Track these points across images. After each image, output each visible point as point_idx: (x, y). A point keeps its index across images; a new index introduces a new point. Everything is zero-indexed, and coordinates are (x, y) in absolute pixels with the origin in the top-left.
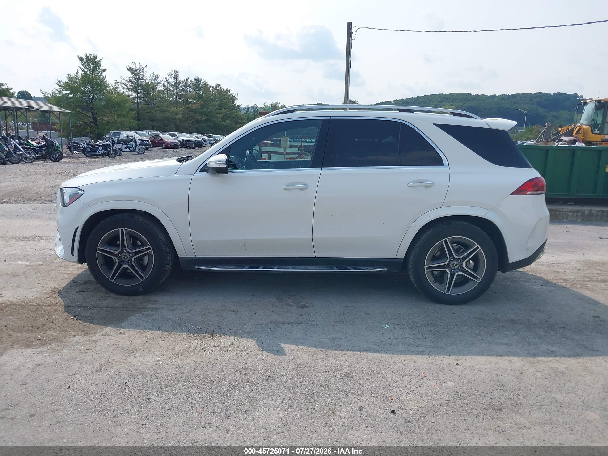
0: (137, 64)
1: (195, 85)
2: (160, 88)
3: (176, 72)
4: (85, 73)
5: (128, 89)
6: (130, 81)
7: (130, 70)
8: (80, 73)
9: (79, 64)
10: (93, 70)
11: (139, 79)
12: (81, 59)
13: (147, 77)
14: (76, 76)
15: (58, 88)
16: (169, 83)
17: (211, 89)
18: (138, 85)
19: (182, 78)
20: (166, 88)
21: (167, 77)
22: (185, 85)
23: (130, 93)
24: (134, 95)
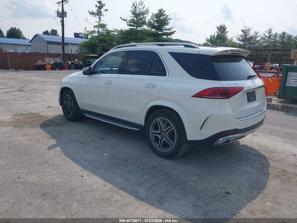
0: (247, 27)
1: (281, 36)
2: (259, 38)
3: (270, 30)
4: (218, 34)
5: (240, 40)
6: (242, 36)
7: (243, 31)
8: (216, 34)
9: (217, 30)
10: (222, 32)
11: (246, 35)
12: (218, 28)
13: (251, 33)
14: (214, 35)
15: (206, 41)
16: (265, 36)
17: (293, 37)
18: (246, 38)
19: (273, 32)
20: (262, 38)
21: (265, 32)
22: (275, 37)
23: (240, 42)
24: (243, 43)
